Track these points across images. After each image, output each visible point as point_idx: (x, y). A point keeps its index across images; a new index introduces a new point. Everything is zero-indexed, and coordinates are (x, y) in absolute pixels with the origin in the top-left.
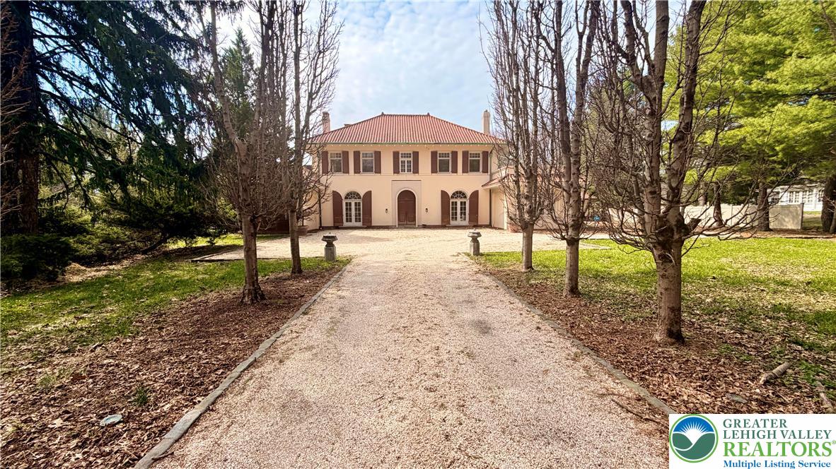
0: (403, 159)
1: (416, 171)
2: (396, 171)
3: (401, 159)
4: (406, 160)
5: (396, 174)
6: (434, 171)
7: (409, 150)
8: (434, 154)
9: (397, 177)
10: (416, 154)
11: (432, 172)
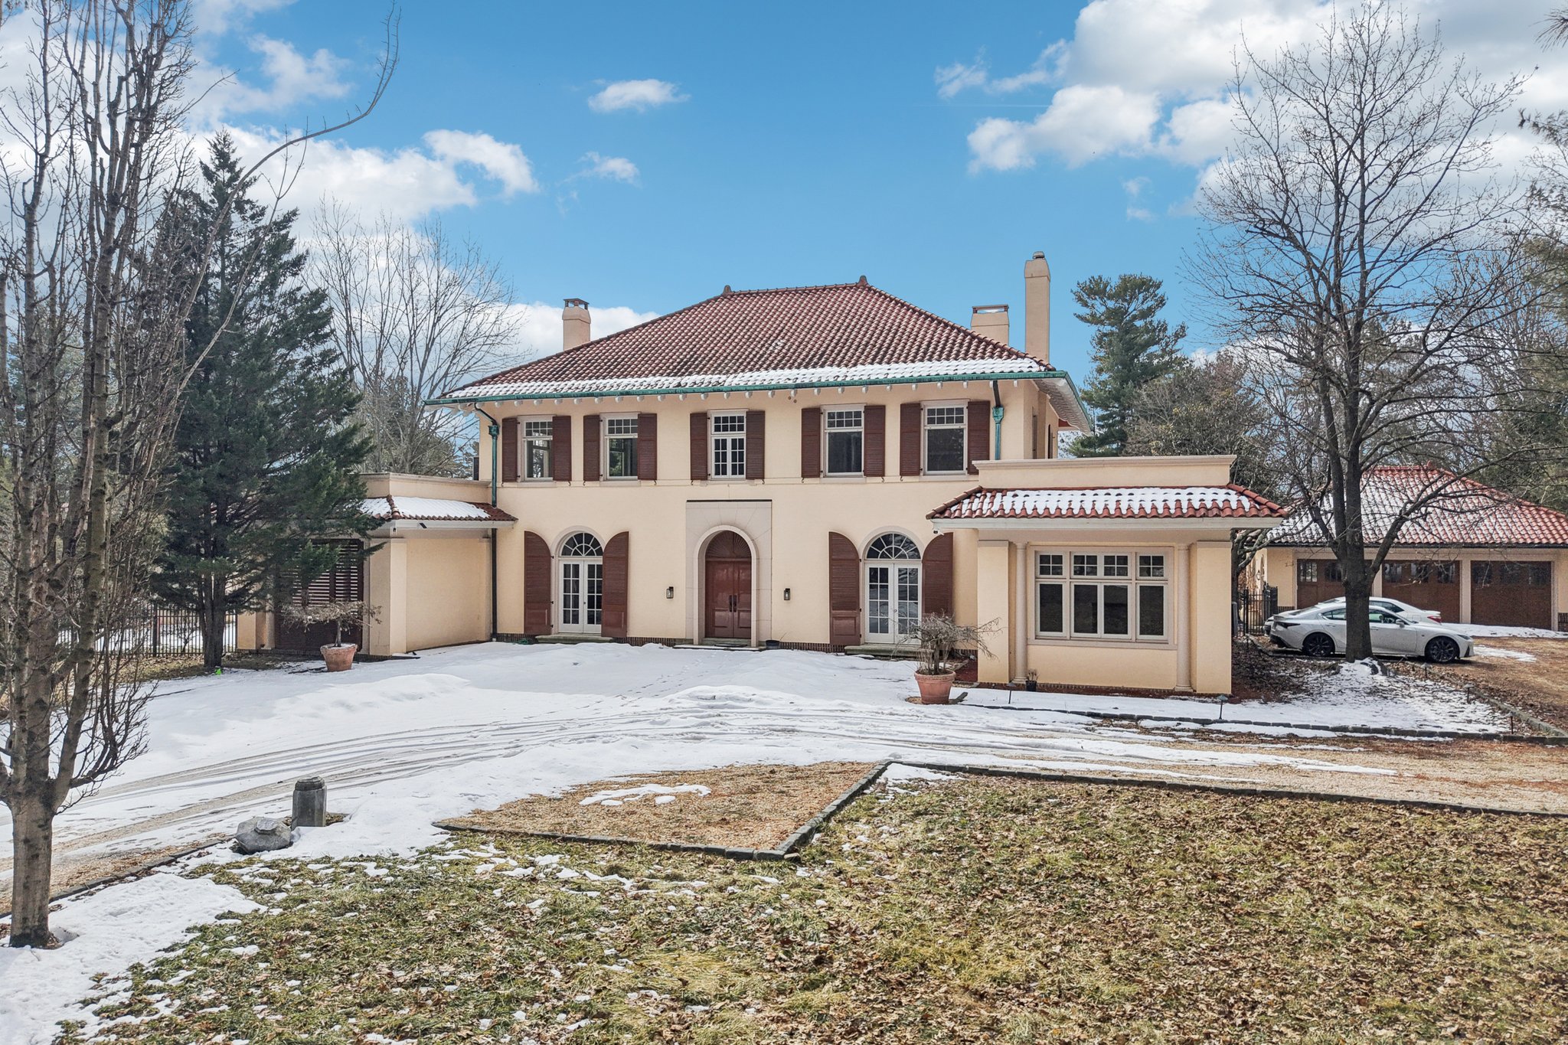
0: (721, 435)
1: (756, 472)
2: (699, 473)
3: (713, 436)
4: (729, 436)
5: (697, 483)
6: (810, 469)
7: (737, 408)
8: (811, 417)
9: (701, 490)
10: (756, 420)
11: (804, 476)
